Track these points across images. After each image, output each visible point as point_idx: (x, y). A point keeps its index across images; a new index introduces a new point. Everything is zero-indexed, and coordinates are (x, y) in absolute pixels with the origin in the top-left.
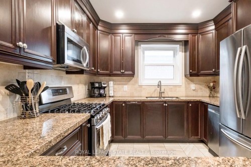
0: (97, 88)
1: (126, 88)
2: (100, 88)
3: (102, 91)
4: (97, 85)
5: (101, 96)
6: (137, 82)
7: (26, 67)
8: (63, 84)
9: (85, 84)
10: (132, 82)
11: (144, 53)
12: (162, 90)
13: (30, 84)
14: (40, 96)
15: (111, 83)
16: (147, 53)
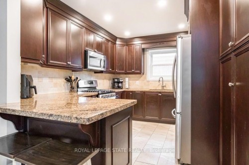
0: (117, 82)
1: (138, 82)
2: (118, 82)
3: (120, 85)
4: (116, 80)
5: (119, 87)
6: (145, 78)
7: (73, 71)
8: (92, 79)
9: (110, 80)
10: (142, 78)
11: (152, 57)
12: (164, 85)
13: (73, 78)
14: (78, 83)
15: (127, 79)
16: (154, 56)
